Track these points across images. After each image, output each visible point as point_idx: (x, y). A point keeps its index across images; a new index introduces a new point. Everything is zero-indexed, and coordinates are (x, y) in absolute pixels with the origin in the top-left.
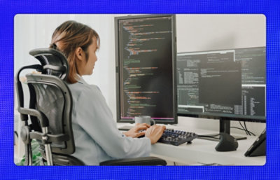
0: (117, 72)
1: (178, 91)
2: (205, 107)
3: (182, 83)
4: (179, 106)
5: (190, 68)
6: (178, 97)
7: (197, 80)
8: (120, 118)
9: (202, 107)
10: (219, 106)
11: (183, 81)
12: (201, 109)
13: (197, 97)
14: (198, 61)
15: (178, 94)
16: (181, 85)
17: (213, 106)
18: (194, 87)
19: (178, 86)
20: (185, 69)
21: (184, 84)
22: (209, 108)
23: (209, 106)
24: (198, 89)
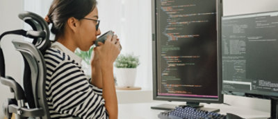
0: (153, 40)
1: (223, 64)
2: (253, 84)
3: (228, 53)
4: (224, 81)
5: (237, 34)
6: (223, 70)
7: (243, 49)
8: (157, 95)
9: (250, 83)
10: (269, 83)
11: (229, 51)
12: (249, 86)
13: (243, 71)
14: (245, 26)
15: (223, 67)
16: (226, 55)
17: (261, 82)
18: (240, 59)
19: (223, 57)
20: (231, 37)
21: (229, 55)
22: (257, 84)
23: (258, 83)
24: (245, 61)
